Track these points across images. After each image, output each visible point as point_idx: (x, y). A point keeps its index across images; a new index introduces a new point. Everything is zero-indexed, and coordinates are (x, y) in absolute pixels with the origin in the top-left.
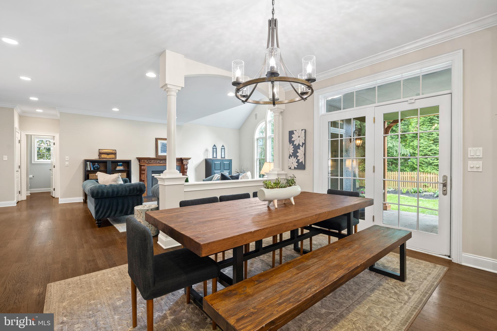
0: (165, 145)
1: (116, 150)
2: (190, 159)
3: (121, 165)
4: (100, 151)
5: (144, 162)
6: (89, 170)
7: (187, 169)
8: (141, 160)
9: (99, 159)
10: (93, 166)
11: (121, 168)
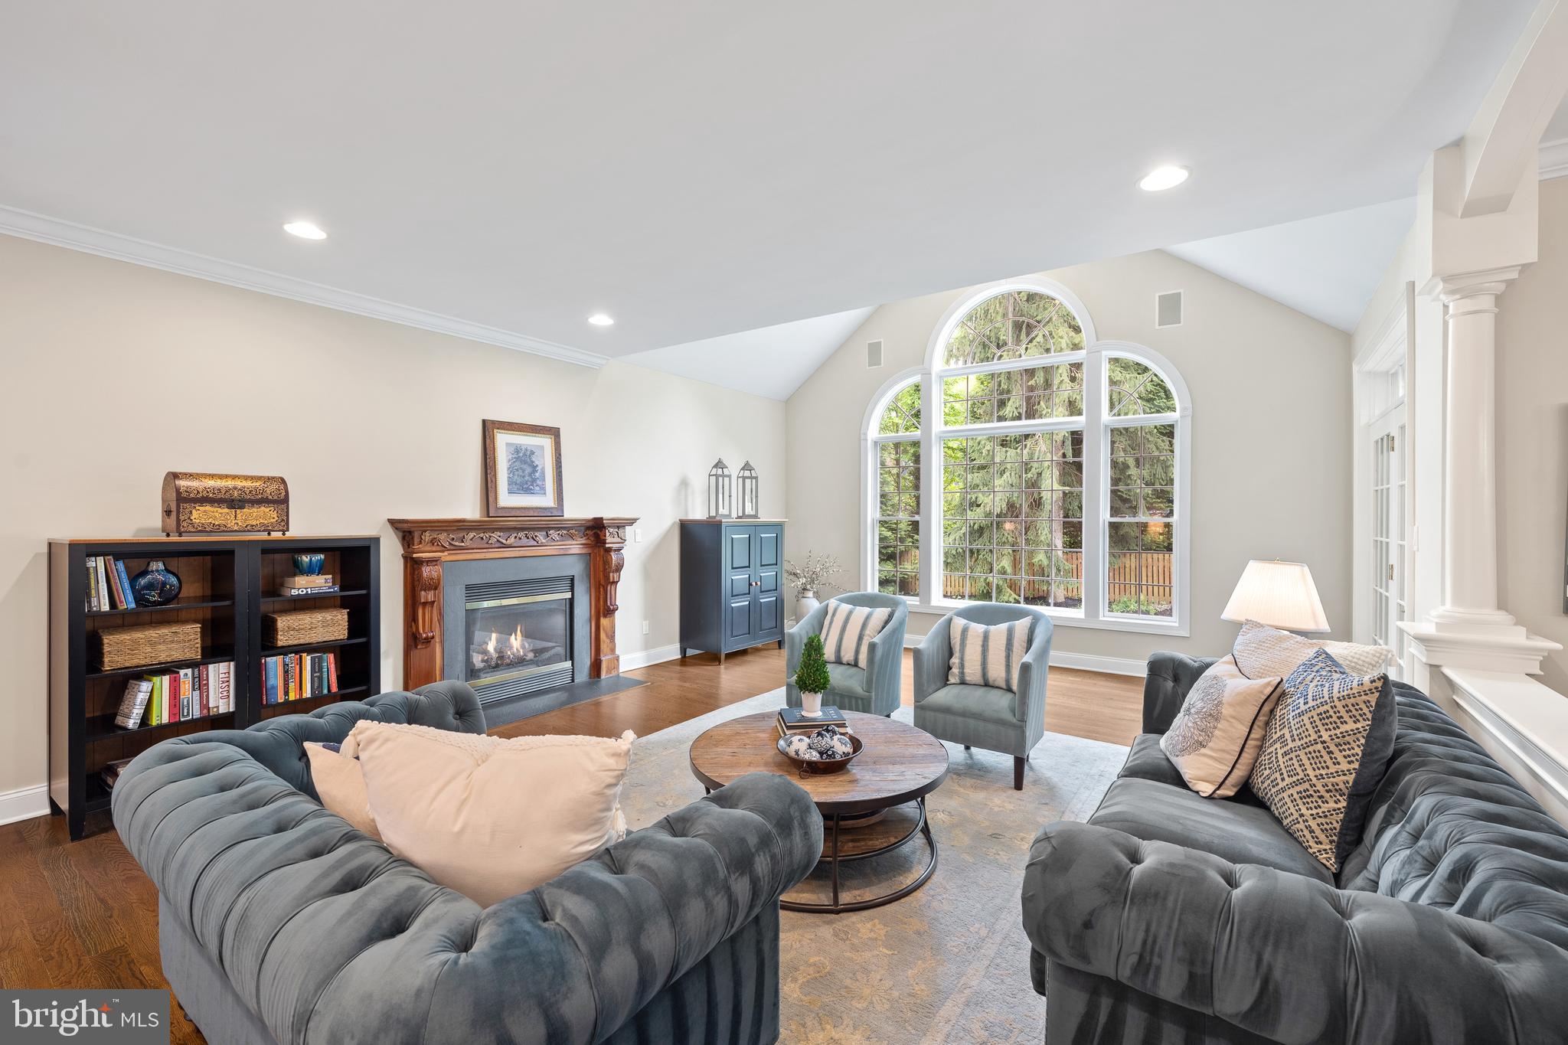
0: (525, 455)
1: (283, 481)
3: (321, 570)
4: (182, 483)
5: (432, 542)
6: (106, 607)
7: (619, 568)
8: (416, 535)
9: (174, 538)
10: (133, 580)
11: (320, 583)
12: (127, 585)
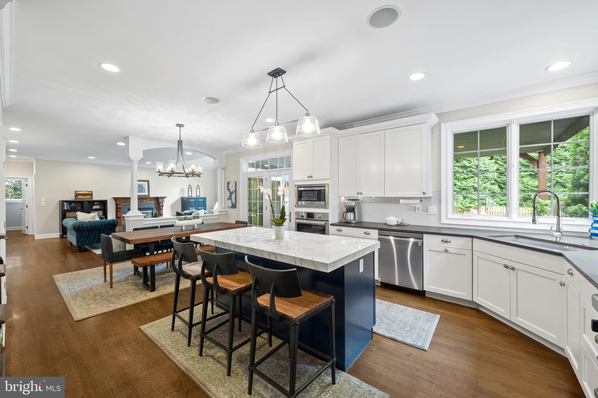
0: (141, 185)
1: (92, 192)
2: (165, 197)
3: (98, 205)
4: (77, 192)
5: (120, 201)
6: (66, 209)
7: (162, 206)
8: (117, 200)
9: (76, 200)
10: (70, 206)
11: (97, 207)
12: (69, 206)
